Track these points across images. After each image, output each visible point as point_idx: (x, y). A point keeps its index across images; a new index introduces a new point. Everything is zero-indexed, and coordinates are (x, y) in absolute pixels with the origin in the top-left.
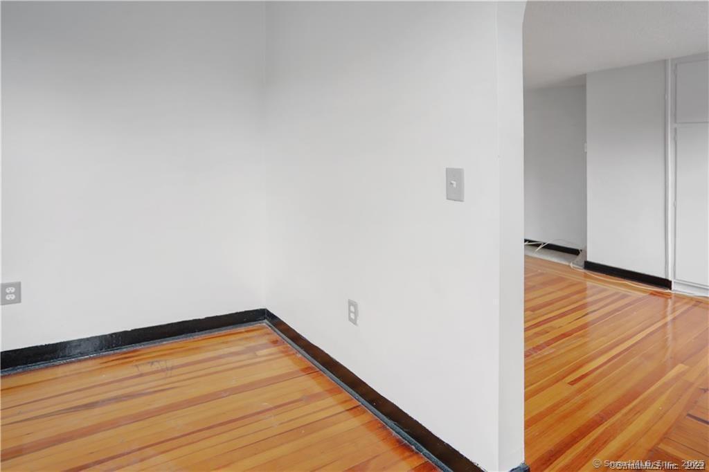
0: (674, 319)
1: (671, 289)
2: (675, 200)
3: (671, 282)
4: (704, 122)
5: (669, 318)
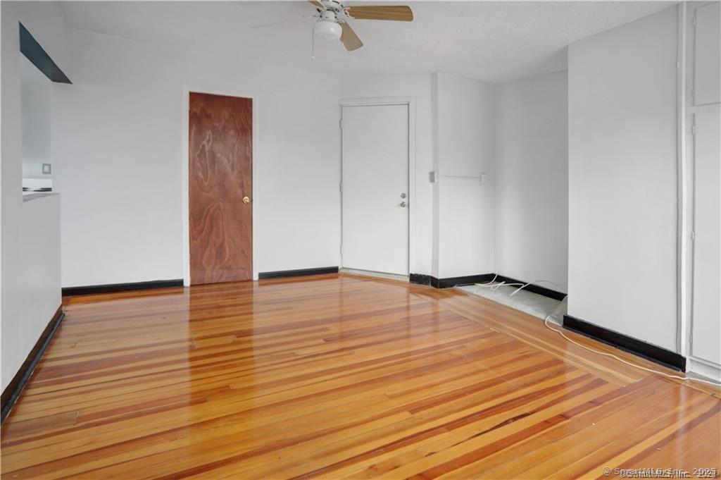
0: (689, 426)
1: (684, 370)
2: (693, 230)
3: (684, 360)
4: (716, 103)
5: (681, 423)
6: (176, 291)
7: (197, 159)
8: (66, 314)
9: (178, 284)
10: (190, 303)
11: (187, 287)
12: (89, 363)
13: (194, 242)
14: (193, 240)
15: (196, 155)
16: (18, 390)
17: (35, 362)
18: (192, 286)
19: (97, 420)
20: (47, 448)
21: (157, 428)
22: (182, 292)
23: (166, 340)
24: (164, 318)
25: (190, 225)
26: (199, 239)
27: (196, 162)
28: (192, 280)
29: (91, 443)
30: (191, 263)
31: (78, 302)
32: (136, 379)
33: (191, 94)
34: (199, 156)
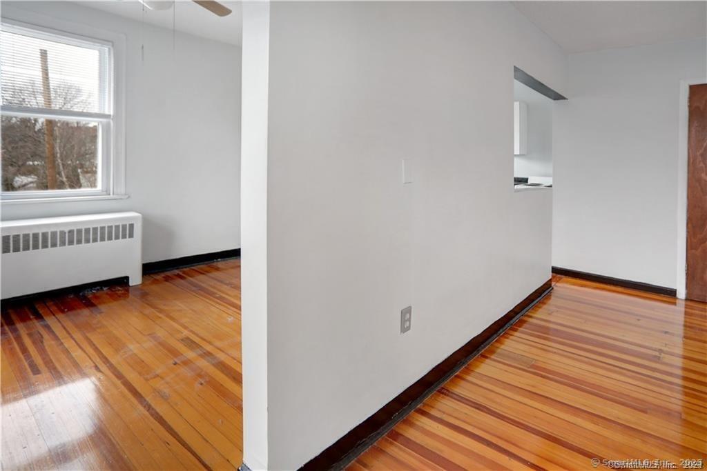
6: (665, 299)
7: (699, 158)
8: (555, 288)
9: (671, 293)
10: (685, 318)
11: (681, 299)
12: (556, 330)
13: (693, 251)
14: (692, 249)
15: (698, 154)
16: (505, 328)
17: (521, 314)
18: (687, 299)
19: (544, 374)
20: (506, 373)
21: (585, 406)
22: (675, 304)
23: (631, 340)
24: (639, 320)
25: (688, 232)
26: (700, 250)
27: (698, 161)
28: (688, 294)
29: (533, 386)
30: (687, 274)
31: (567, 282)
32: (586, 360)
33: (692, 87)
34: (702, 155)
